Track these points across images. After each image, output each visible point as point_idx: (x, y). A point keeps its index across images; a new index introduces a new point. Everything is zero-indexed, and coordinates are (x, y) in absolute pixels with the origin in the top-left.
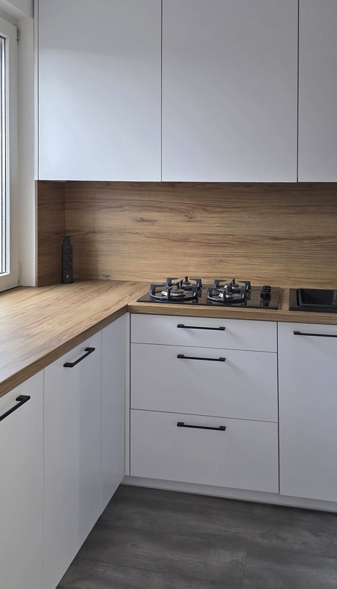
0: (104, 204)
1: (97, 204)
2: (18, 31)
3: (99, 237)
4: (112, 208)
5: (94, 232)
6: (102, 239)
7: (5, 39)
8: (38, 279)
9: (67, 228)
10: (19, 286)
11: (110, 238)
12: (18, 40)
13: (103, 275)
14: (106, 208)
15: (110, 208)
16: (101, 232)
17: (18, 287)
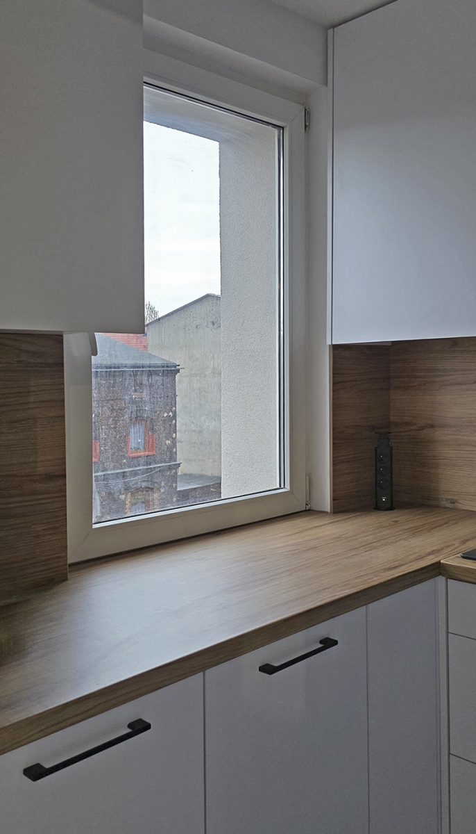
0: (449, 378)
1: (437, 379)
2: (307, 113)
3: (439, 434)
4: (461, 384)
5: (432, 426)
6: (445, 438)
7: (283, 128)
8: (334, 500)
9: (392, 419)
10: (309, 510)
11: (457, 437)
12: (306, 126)
13: (447, 500)
14: (451, 385)
15: (458, 384)
16: (443, 426)
17: (306, 511)
